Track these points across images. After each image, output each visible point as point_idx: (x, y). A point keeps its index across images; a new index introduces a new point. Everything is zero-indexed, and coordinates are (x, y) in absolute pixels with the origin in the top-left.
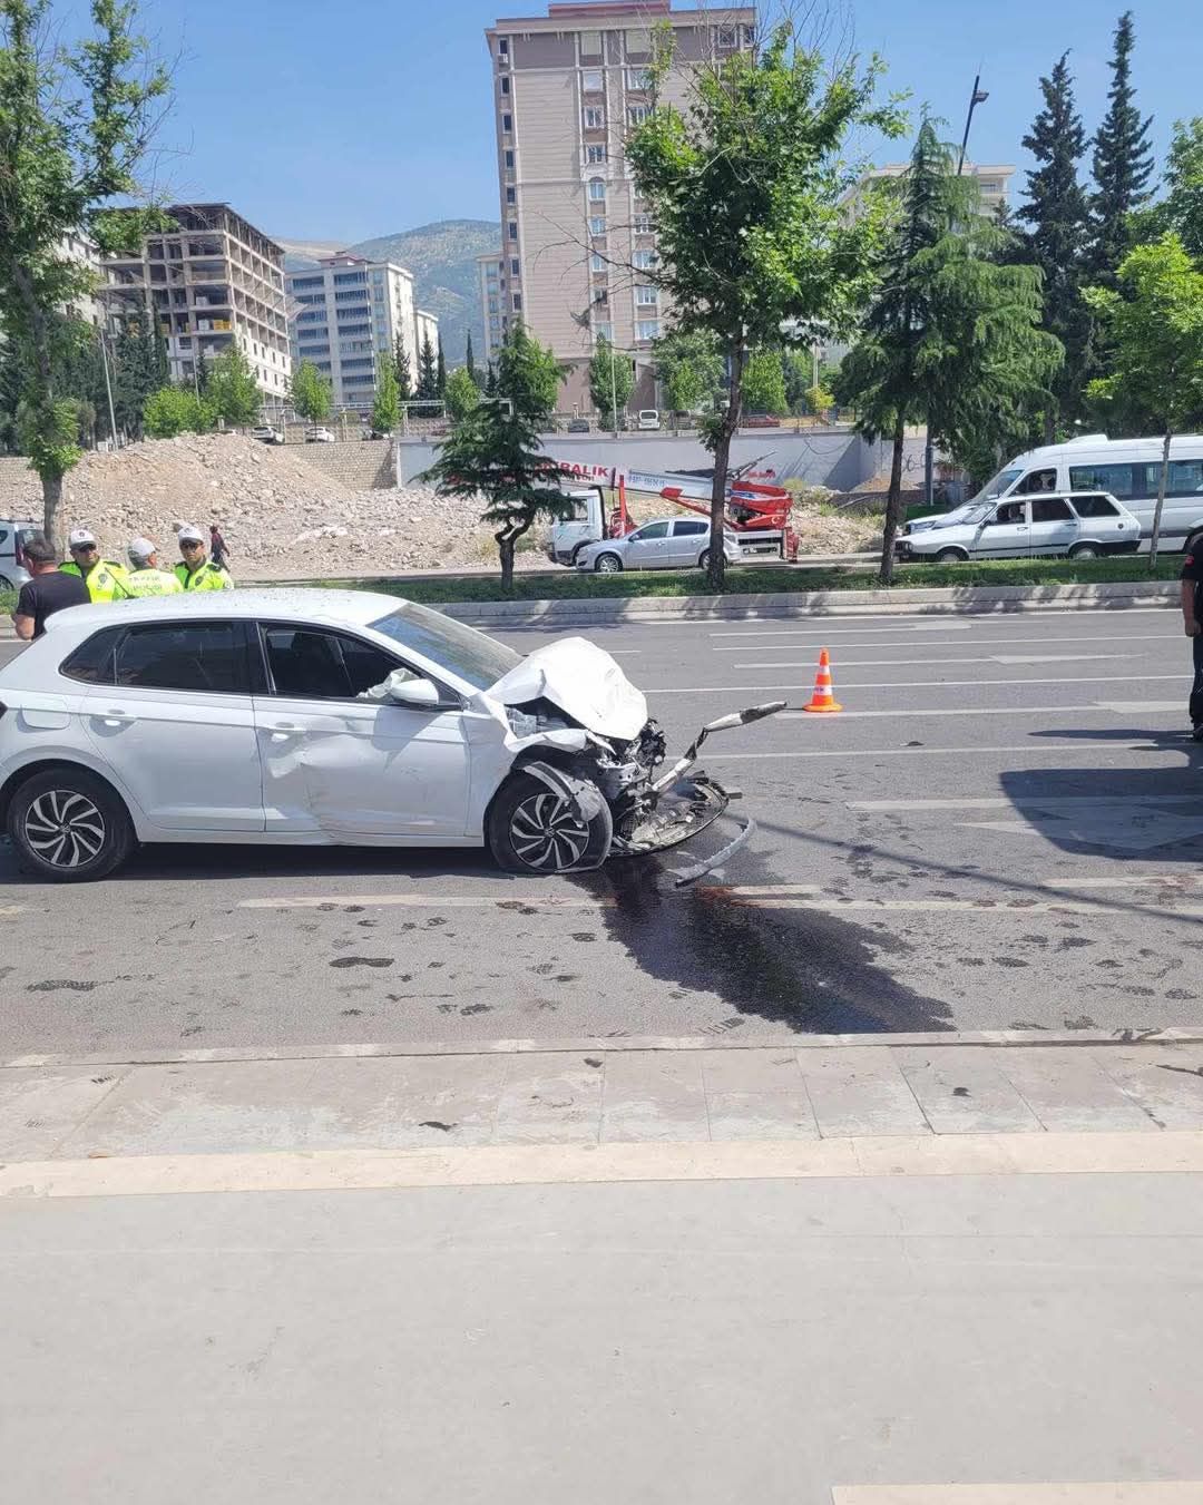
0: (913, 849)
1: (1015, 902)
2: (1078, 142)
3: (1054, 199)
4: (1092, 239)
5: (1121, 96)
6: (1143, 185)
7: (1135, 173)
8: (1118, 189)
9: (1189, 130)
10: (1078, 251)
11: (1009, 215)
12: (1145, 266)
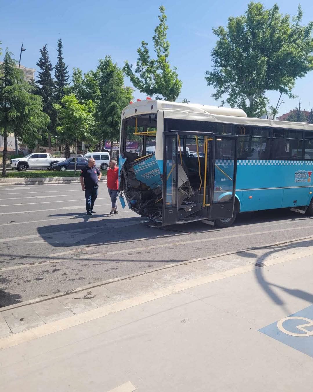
0: (12, 252)
1: (40, 262)
2: (51, 67)
3: (46, 80)
4: (56, 92)
5: (60, 59)
6: (67, 81)
7: (65, 78)
8: (61, 81)
9: (76, 71)
10: (53, 94)
11: (35, 82)
12: (68, 101)
